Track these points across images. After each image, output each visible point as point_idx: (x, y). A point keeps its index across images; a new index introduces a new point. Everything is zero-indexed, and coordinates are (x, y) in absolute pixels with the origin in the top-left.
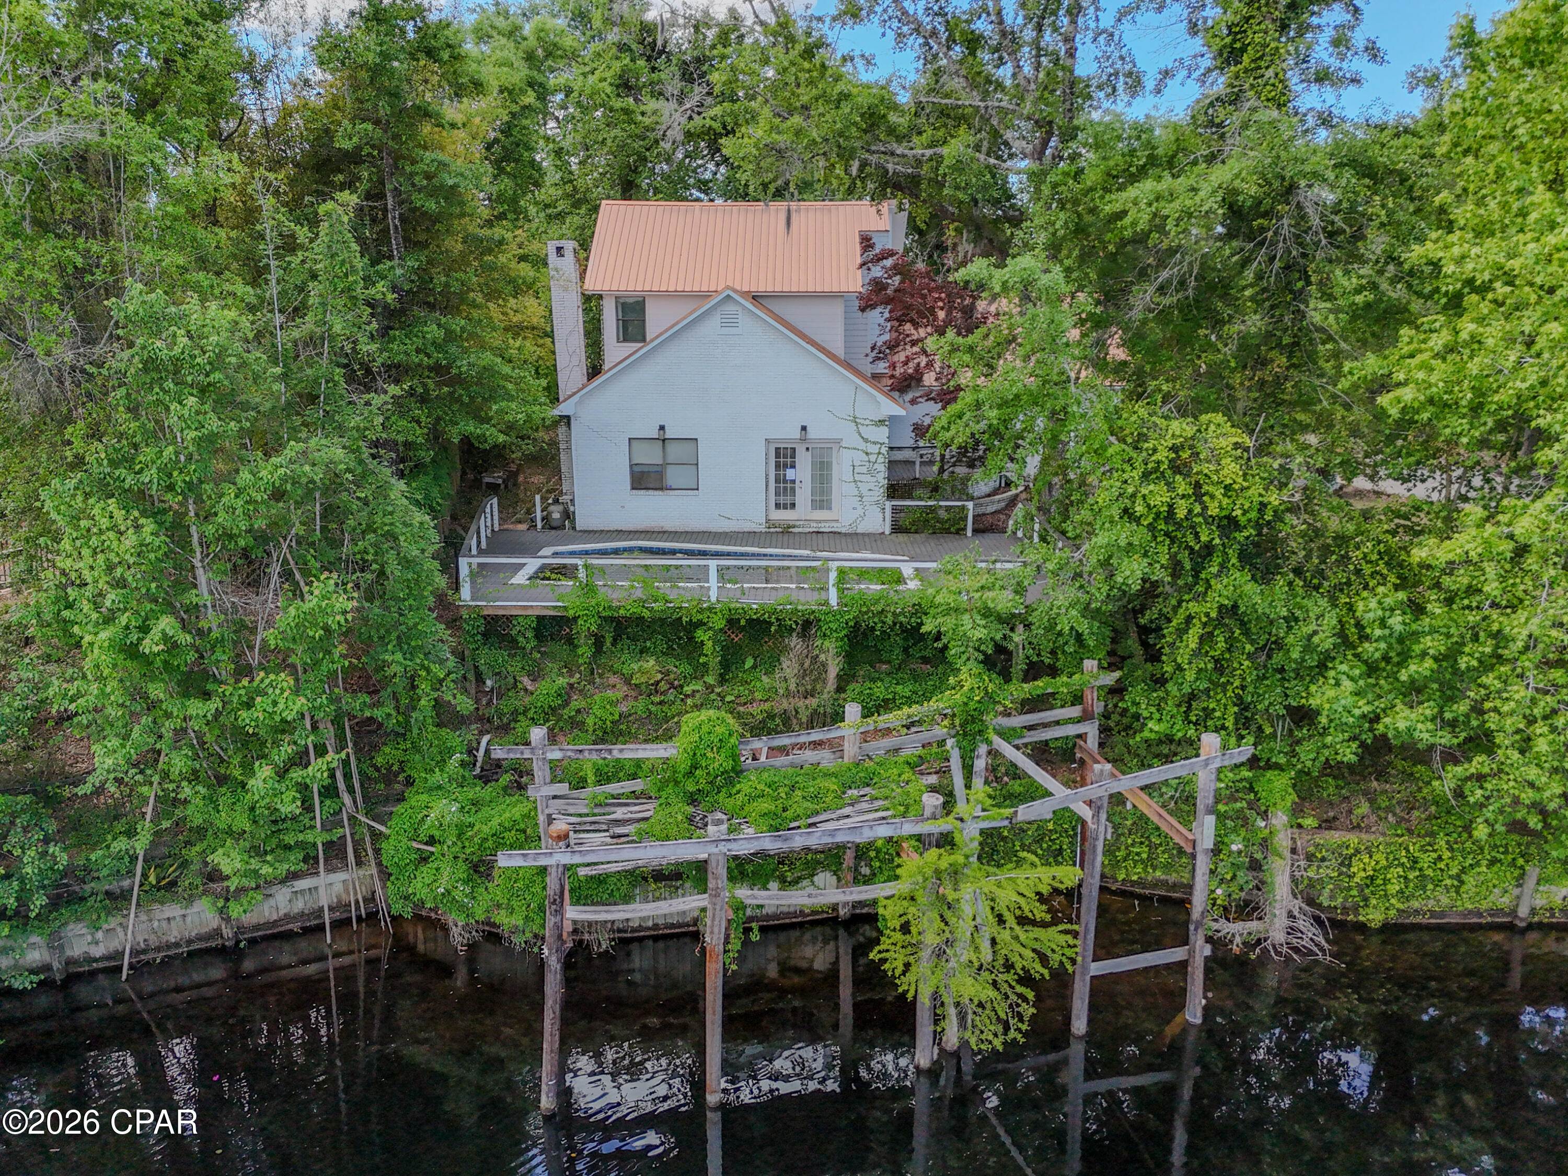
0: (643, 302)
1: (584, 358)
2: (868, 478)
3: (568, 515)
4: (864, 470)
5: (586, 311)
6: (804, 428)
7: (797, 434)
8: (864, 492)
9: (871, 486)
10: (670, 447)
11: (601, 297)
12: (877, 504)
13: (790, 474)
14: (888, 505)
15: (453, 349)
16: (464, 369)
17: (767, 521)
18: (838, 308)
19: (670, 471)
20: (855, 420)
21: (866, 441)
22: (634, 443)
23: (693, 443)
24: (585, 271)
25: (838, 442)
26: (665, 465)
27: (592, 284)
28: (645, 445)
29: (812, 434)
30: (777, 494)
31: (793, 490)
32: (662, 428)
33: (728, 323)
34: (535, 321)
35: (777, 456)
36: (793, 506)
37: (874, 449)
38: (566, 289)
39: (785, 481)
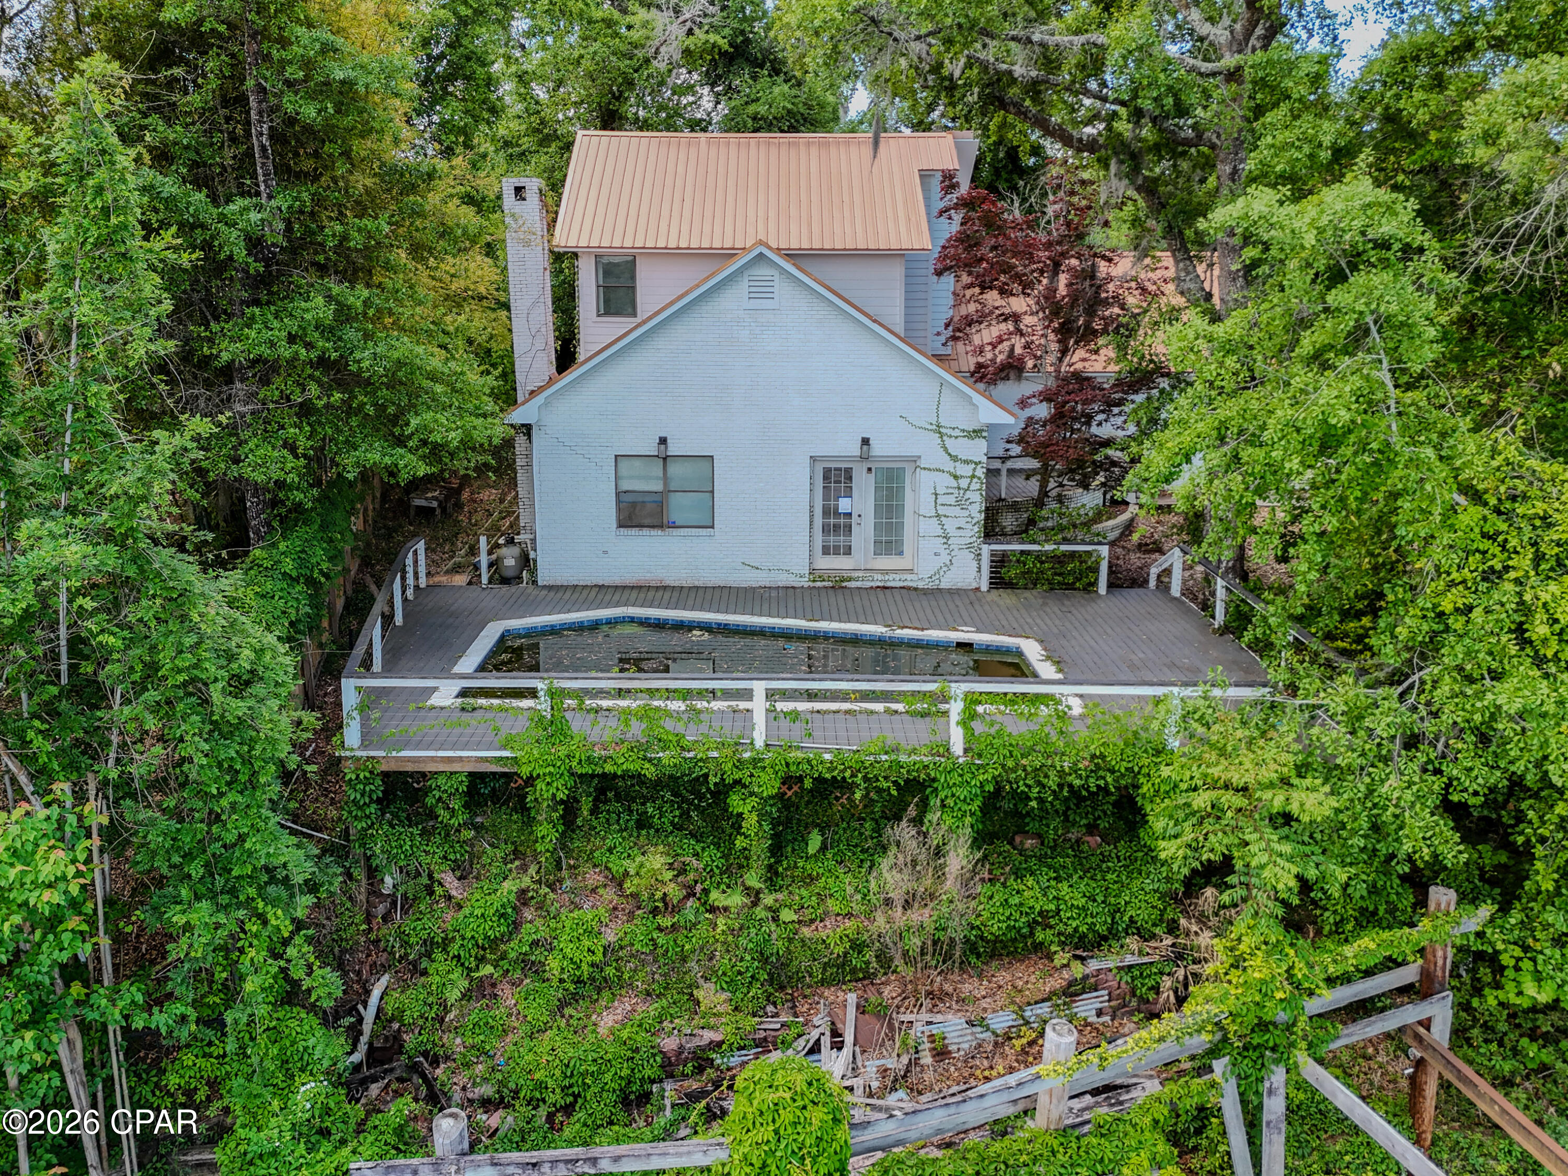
0: (634, 261)
1: (551, 339)
2: (957, 511)
3: (526, 561)
4: (951, 500)
5: (557, 273)
6: (866, 442)
7: (855, 449)
8: (951, 531)
9: (962, 523)
10: (674, 469)
11: (575, 255)
12: (969, 546)
13: (844, 505)
14: (986, 549)
15: (351, 334)
16: (365, 364)
17: (812, 571)
18: (897, 271)
19: (676, 500)
20: (938, 430)
21: (954, 458)
22: (623, 464)
23: (706, 464)
24: (555, 221)
25: (914, 460)
26: (667, 492)
27: (564, 238)
28: (637, 463)
29: (877, 449)
30: (826, 529)
31: (849, 528)
32: (663, 441)
33: (761, 293)
34: (482, 290)
35: (826, 478)
36: (848, 551)
37: (966, 470)
38: (527, 244)
39: (837, 514)
